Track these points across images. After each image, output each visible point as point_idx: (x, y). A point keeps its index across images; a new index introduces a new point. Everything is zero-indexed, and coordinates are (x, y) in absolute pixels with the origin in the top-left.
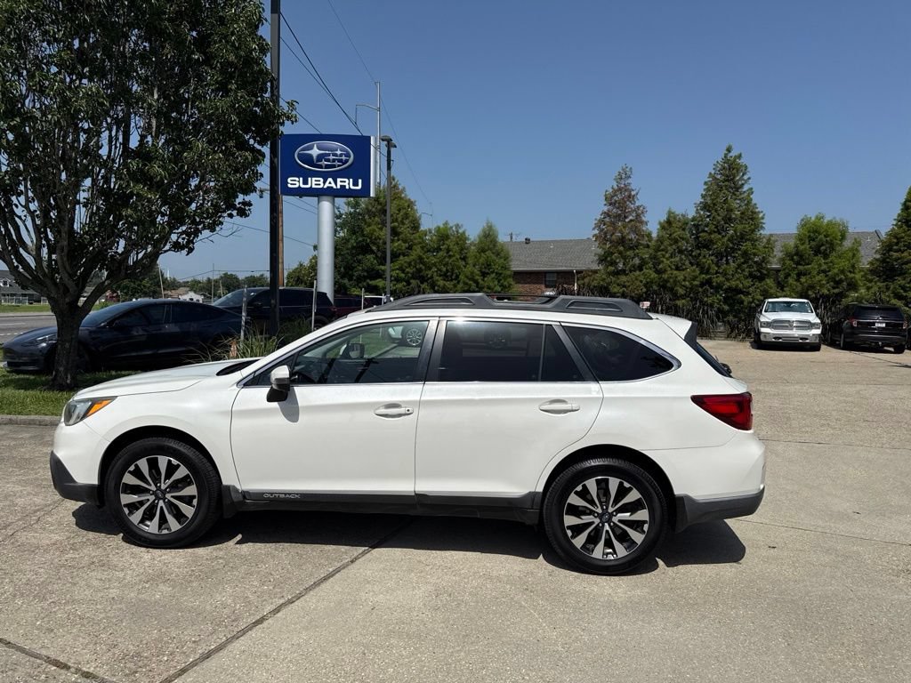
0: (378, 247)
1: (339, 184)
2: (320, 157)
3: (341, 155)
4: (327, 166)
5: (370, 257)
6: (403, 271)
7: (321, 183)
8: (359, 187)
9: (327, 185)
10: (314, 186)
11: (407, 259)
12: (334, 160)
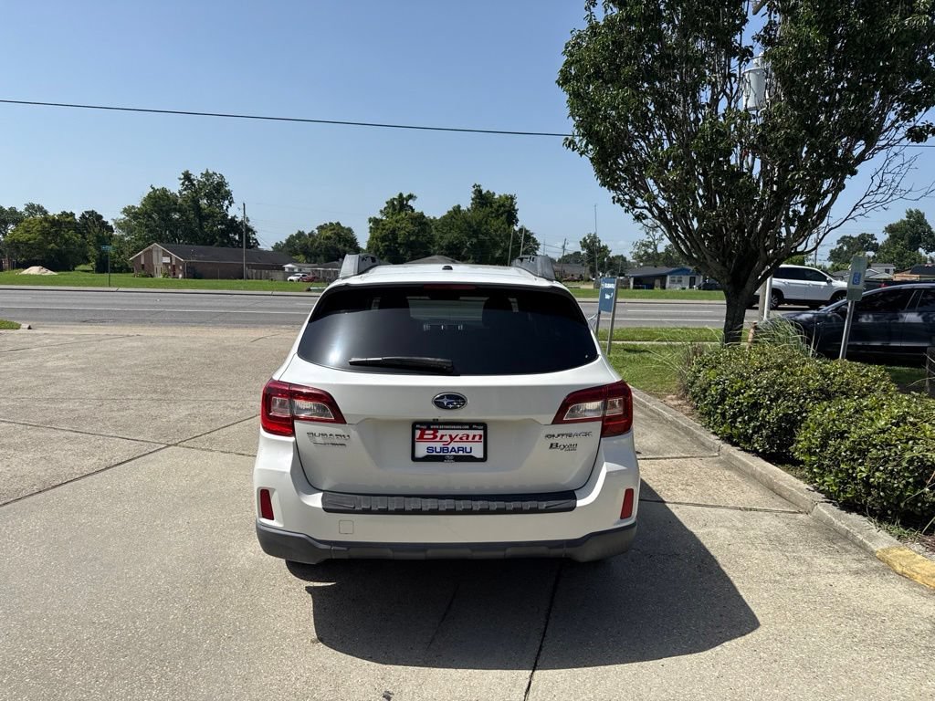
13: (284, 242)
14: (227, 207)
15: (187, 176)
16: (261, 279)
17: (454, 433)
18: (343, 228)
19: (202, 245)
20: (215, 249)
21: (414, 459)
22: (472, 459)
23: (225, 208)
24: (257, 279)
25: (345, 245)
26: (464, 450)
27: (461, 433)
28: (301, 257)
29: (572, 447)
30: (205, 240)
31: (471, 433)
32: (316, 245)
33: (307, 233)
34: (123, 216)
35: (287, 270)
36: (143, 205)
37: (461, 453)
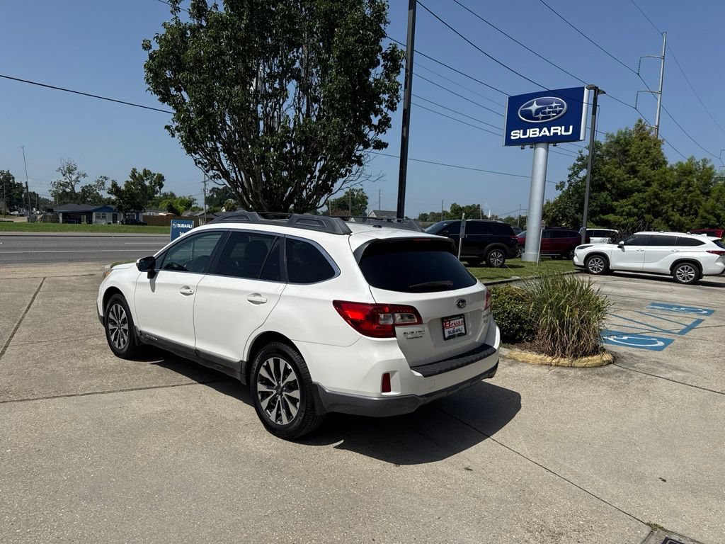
0: (613, 185)
1: (552, 131)
2: (538, 111)
3: (556, 107)
4: (543, 118)
5: (604, 194)
6: (636, 206)
7: (537, 133)
8: (570, 133)
9: (542, 133)
10: (531, 136)
11: (641, 195)
12: (549, 112)
21: (445, 339)
22: (462, 335)
26: (459, 329)
27: (457, 321)
31: (460, 320)
37: (459, 332)
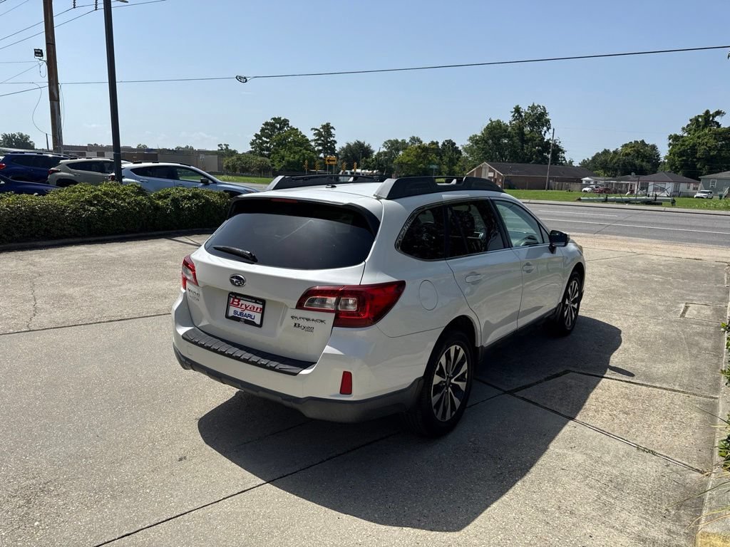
13: (590, 159)
14: (545, 132)
15: (517, 110)
16: (561, 190)
17: (248, 303)
18: (647, 145)
19: (521, 163)
20: (530, 166)
21: (227, 317)
22: (253, 324)
23: (543, 133)
24: (558, 189)
25: (642, 161)
26: (250, 316)
27: (251, 304)
28: (601, 172)
29: (310, 329)
30: (524, 159)
31: (256, 305)
32: (614, 161)
33: (611, 151)
34: (468, 143)
35: (584, 182)
36: (483, 134)
37: (249, 318)
